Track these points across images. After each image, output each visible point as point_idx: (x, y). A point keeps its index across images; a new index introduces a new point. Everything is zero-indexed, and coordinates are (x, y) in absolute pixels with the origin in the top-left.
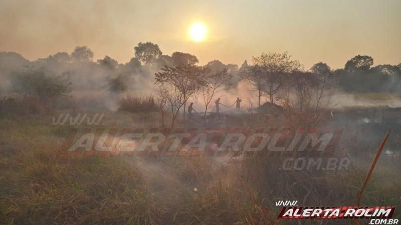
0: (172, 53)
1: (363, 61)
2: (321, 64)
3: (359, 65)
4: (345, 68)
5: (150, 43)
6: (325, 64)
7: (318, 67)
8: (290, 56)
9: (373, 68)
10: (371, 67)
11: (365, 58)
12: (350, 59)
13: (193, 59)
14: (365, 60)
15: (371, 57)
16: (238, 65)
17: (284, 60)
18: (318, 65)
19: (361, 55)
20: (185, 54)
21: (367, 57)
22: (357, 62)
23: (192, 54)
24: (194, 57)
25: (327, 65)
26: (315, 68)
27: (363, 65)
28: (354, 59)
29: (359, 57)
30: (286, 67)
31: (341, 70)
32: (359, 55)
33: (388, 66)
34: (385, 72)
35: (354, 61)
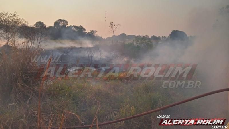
1: (62, 22)
2: (40, 23)
3: (61, 25)
4: (54, 26)
6: (43, 23)
7: (39, 24)
8: (18, 15)
9: (67, 27)
10: (67, 26)
11: (64, 21)
12: (56, 21)
14: (64, 22)
15: (66, 21)
17: (15, 17)
18: (38, 23)
22: (60, 23)
25: (44, 23)
26: (37, 24)
27: (63, 24)
28: (58, 21)
29: (61, 20)
30: (17, 22)
31: (52, 27)
33: (75, 26)
34: (74, 29)
35: (58, 22)
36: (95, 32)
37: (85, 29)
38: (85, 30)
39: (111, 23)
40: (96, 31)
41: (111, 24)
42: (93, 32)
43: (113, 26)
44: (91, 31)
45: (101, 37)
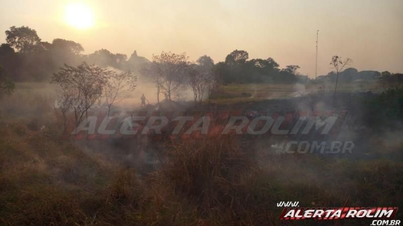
0: (53, 40)
1: (240, 55)
2: (205, 57)
3: (236, 59)
4: (226, 61)
5: (27, 28)
6: (209, 57)
7: (203, 60)
9: (248, 62)
10: (246, 60)
11: (242, 52)
12: (229, 54)
13: (77, 47)
14: (242, 54)
15: (246, 52)
16: (127, 55)
18: (202, 57)
19: (239, 50)
20: (68, 41)
21: (243, 51)
22: (235, 56)
23: (76, 42)
24: (79, 45)
25: (211, 58)
26: (200, 61)
27: (240, 58)
28: (233, 53)
29: (236, 52)
31: (223, 63)
32: (236, 50)
33: (260, 61)
34: (258, 65)
35: (233, 55)
36: (295, 69)
37: (278, 63)
38: (278, 66)
39: (335, 58)
40: (298, 67)
41: (335, 61)
42: (292, 68)
43: (338, 63)
44: (289, 67)
45: (307, 76)
